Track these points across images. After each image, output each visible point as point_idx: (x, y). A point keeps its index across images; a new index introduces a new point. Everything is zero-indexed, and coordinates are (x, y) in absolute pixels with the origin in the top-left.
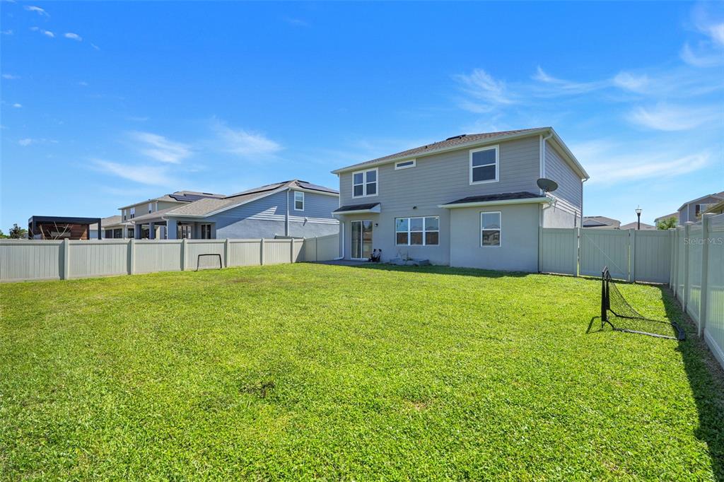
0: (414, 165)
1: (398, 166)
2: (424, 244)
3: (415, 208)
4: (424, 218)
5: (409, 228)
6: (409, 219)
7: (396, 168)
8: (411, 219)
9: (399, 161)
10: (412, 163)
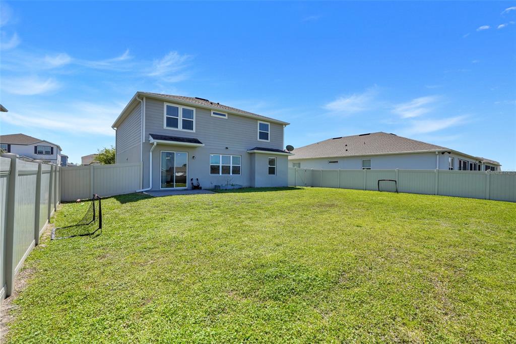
0: (226, 117)
1: (214, 113)
2: (231, 174)
3: (227, 148)
4: (231, 156)
5: (221, 163)
6: (221, 156)
7: (212, 115)
8: (222, 156)
9: (215, 110)
10: (225, 115)
